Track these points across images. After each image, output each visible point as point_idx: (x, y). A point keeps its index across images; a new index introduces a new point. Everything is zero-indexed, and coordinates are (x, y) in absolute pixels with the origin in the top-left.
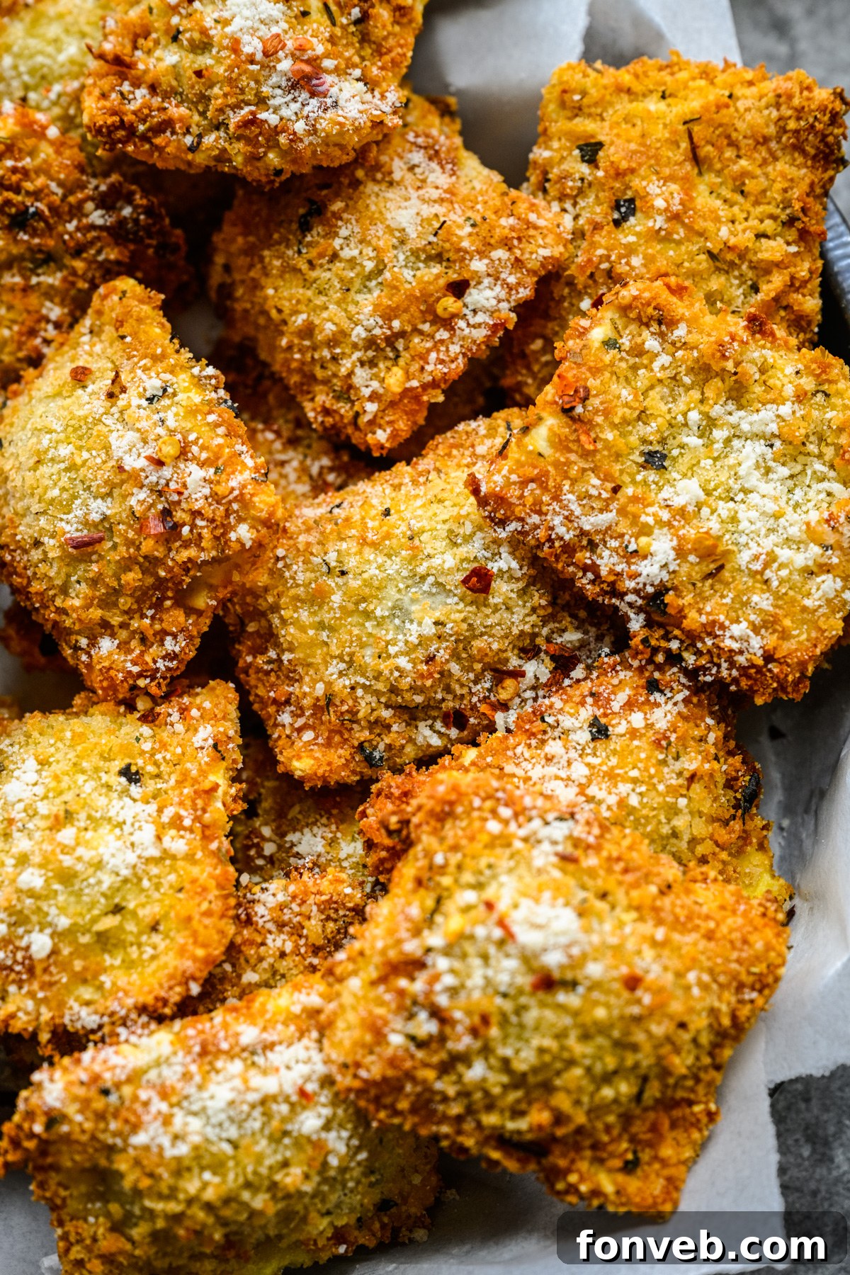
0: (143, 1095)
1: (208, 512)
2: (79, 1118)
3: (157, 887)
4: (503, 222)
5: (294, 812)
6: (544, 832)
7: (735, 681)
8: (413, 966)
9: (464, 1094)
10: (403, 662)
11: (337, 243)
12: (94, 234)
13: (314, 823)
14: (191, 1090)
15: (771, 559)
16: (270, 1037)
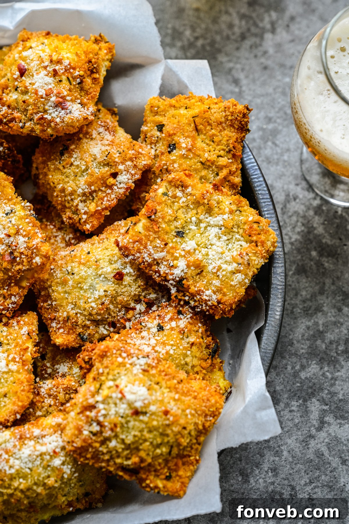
1: (26, 253)
4: (130, 152)
5: (58, 358)
6: (137, 362)
7: (208, 311)
8: (92, 407)
9: (109, 452)
10: (93, 305)
11: (72, 160)
13: (65, 362)
15: (219, 268)
16: (44, 433)
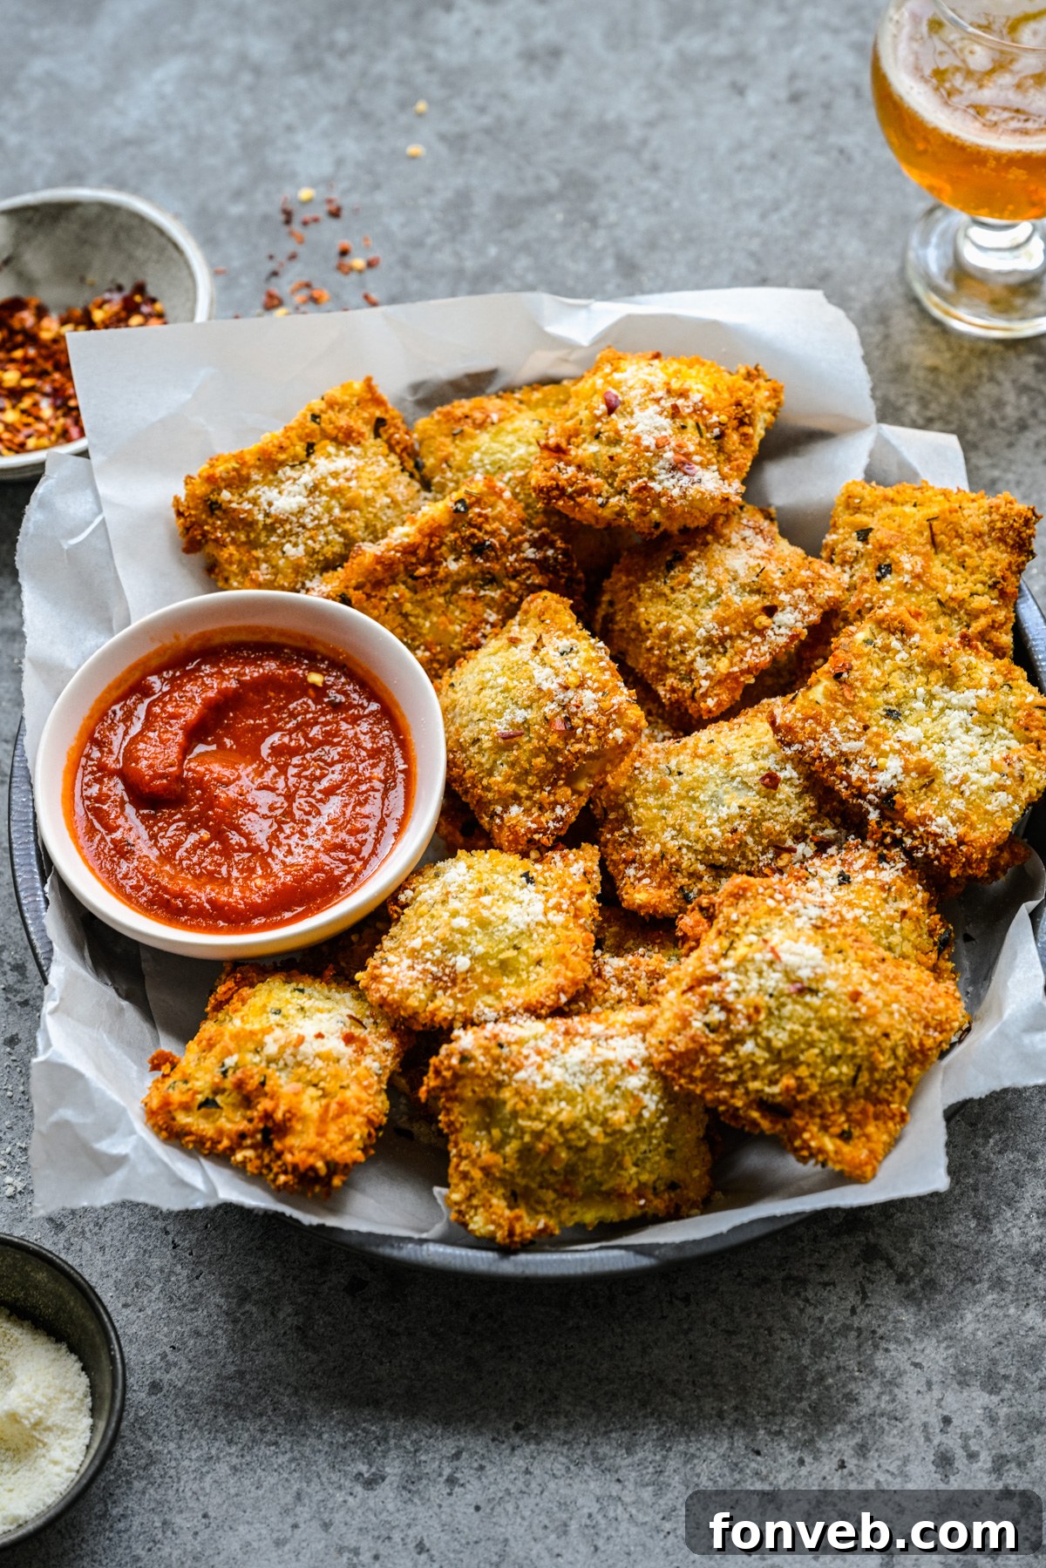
0: (525, 1051)
1: (596, 719)
2: (482, 1059)
3: (542, 941)
4: (803, 573)
5: (630, 944)
6: (804, 911)
7: (938, 858)
8: (712, 979)
9: (739, 1066)
10: (715, 831)
11: (691, 576)
12: (527, 564)
14: (557, 1052)
15: (966, 779)
16: (611, 1032)
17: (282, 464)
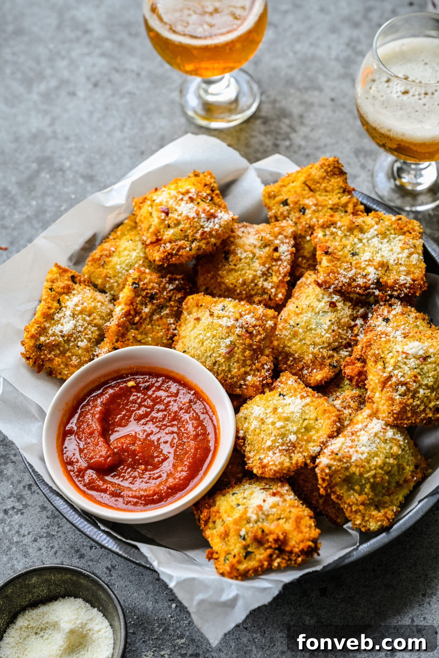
0: (346, 450)
2: (335, 463)
4: (276, 230)
7: (409, 292)
8: (389, 378)
9: (422, 402)
10: (327, 335)
12: (172, 292)
16: (365, 424)
17: (54, 314)
